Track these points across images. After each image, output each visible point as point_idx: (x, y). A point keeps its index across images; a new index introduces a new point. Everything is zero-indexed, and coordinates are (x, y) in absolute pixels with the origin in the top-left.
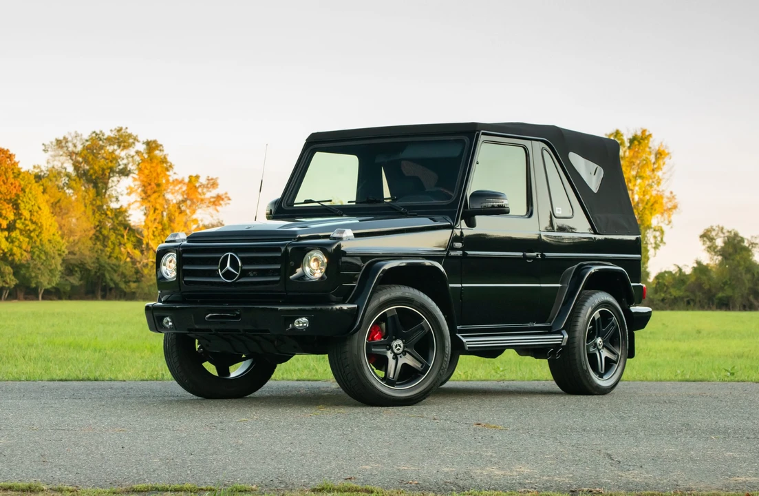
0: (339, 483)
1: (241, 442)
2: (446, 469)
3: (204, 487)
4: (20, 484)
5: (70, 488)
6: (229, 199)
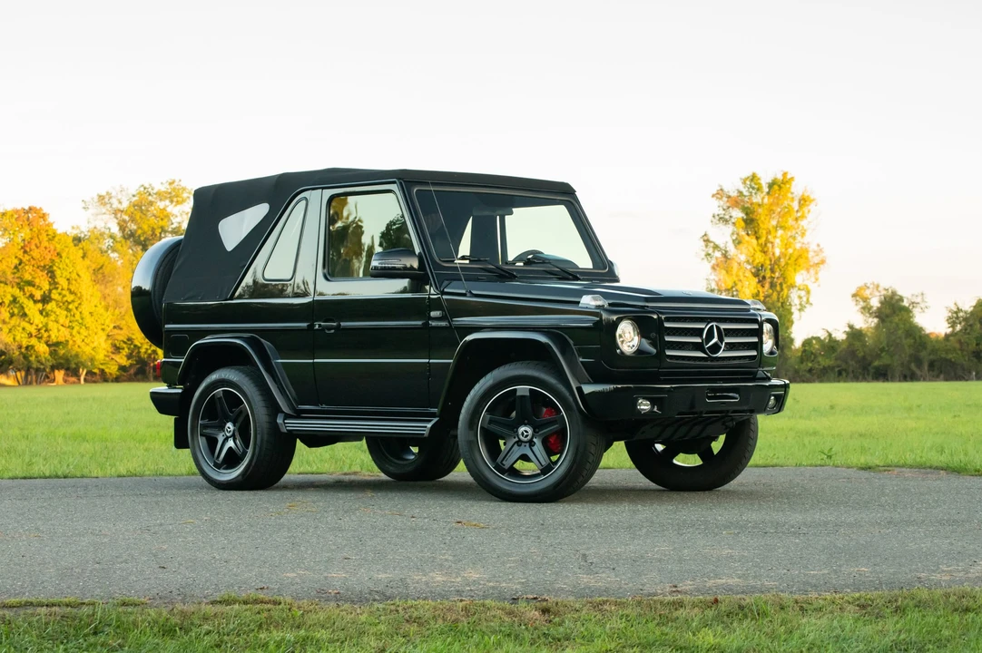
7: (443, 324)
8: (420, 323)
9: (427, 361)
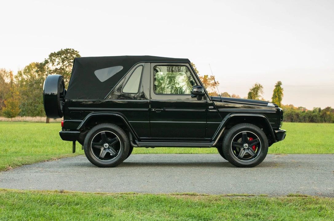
0: (295, 194)
1: (256, 178)
2: (329, 189)
3: (250, 194)
4: (190, 193)
5: (207, 194)
6: (219, 84)
7: (215, 111)
8: (204, 110)
9: (206, 122)
